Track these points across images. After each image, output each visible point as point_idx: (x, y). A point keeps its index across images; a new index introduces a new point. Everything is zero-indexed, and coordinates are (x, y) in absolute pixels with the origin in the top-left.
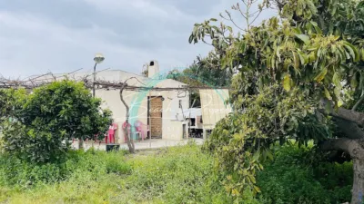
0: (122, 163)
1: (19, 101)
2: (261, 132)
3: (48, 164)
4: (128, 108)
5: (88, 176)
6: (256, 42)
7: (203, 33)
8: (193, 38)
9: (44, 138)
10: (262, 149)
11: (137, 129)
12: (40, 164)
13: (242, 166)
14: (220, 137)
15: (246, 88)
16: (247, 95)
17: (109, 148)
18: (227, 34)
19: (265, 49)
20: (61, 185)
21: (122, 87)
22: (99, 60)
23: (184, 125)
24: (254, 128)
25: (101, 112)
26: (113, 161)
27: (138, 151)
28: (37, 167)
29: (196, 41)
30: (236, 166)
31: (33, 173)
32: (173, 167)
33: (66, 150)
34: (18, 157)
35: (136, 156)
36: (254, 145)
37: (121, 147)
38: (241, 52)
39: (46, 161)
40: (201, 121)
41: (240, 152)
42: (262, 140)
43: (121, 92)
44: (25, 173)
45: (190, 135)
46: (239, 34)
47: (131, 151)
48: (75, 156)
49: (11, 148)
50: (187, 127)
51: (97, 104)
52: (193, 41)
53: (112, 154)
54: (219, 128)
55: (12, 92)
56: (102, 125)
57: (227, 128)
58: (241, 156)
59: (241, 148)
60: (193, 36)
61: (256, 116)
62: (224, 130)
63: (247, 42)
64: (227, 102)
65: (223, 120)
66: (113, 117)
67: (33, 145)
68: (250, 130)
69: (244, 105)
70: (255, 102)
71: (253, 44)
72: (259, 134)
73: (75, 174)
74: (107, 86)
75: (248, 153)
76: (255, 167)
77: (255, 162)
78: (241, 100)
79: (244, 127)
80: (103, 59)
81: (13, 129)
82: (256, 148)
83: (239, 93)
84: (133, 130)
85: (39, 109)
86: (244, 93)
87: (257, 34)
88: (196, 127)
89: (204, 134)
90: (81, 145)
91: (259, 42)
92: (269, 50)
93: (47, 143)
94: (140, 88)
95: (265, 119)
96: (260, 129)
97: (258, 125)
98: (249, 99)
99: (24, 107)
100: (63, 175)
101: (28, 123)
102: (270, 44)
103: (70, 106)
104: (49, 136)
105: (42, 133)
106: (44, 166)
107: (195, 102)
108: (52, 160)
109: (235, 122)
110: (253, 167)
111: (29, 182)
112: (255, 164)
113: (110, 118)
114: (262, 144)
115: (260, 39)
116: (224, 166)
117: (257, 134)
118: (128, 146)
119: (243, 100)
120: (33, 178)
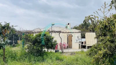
0: (60, 57)
1: (32, 38)
2: (109, 51)
3: (39, 57)
4: (61, 39)
5: (50, 61)
6: (108, 24)
7: (88, 20)
9: (38, 49)
10: (109, 57)
11: (64, 45)
12: (37, 56)
13: (102, 63)
14: (93, 51)
16: (103, 36)
17: (56, 51)
19: (112, 26)
20: (43, 63)
21: (60, 32)
22: (53, 25)
23: (79, 44)
25: (54, 41)
26: (57, 56)
27: (65, 52)
28: (36, 57)
30: (100, 63)
31: (35, 59)
33: (44, 52)
34: (31, 54)
35: (64, 54)
36: (107, 56)
37: (59, 51)
38: (103, 27)
39: (39, 56)
40: (85, 43)
41: (102, 58)
42: (110, 54)
43: (59, 34)
44: (33, 59)
45: (82, 48)
46: (101, 18)
47: (63, 52)
48: (46, 54)
49: (30, 51)
50: (80, 45)
51: (53, 38)
53: (57, 54)
55: (30, 35)
56: (54, 45)
57: (96, 48)
58: (102, 59)
59: (102, 57)
60: (84, 21)
62: (95, 49)
63: (105, 23)
64: (95, 38)
65: (94, 45)
66: (57, 42)
67: (35, 51)
68: (105, 51)
69: (102, 40)
70: (106, 39)
72: (109, 52)
73: (47, 60)
75: (104, 59)
77: (107, 62)
78: (101, 38)
79: (103, 49)
80: (54, 24)
81: (30, 46)
82: (107, 57)
83: (100, 35)
84: (63, 45)
85: (37, 40)
87: (108, 21)
88: (84, 45)
89: (87, 47)
90: (48, 50)
91: (110, 24)
93: (39, 50)
95: (111, 47)
96: (109, 50)
97: (108, 49)
99: (33, 40)
100: (43, 60)
101: (34, 44)
102: (114, 24)
103: (45, 40)
104: (40, 48)
105: (38, 48)
106: (38, 57)
108: (40, 55)
109: (99, 46)
110: (106, 64)
111: (34, 62)
112: (107, 63)
113: (56, 43)
114: (110, 55)
115: (109, 22)
116: (95, 62)
117: (108, 52)
118: (62, 51)
119: (102, 38)
120: (35, 61)
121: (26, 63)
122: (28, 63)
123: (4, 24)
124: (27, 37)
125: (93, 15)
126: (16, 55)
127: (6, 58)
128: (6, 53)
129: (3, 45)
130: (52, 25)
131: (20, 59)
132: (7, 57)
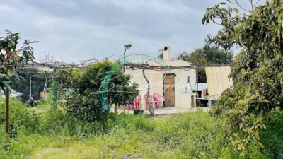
0: (146, 123)
1: (76, 76)
2: (264, 97)
3: (96, 121)
4: (148, 82)
5: (123, 131)
6: (262, 18)
7: (214, 15)
8: (206, 20)
9: (93, 102)
10: (264, 112)
11: (155, 99)
12: (90, 121)
13: (247, 125)
14: (226, 103)
15: (248, 63)
16: (249, 69)
17: (136, 113)
18: (234, 15)
19: (270, 23)
20: (105, 137)
21: (144, 67)
22: (128, 46)
23: (192, 97)
24: (258, 94)
25: (130, 85)
26: (139, 122)
27: (157, 115)
28: (88, 124)
29: (208, 22)
30: (241, 126)
31: (86, 128)
32: (186, 126)
33: (107, 112)
34: (76, 116)
35: (156, 119)
36: (257, 108)
37: (145, 112)
38: (249, 27)
39: (94, 119)
40: (207, 94)
41: (246, 114)
42: (265, 104)
43: (144, 71)
44: (80, 127)
45: (198, 105)
46: (244, 14)
47: (152, 115)
48: (113, 117)
49: (71, 110)
50: (195, 98)
51: (128, 79)
52: (206, 22)
53: (138, 117)
54: (224, 96)
55: (71, 71)
57: (232, 96)
58: (246, 117)
59: (245, 111)
60: (205, 18)
61: (259, 85)
62: (229, 98)
63: (253, 19)
64: (230, 76)
65: (228, 90)
67: (85, 108)
68: (253, 96)
69: (247, 78)
70: (256, 74)
71: (259, 20)
72: (262, 99)
73: (114, 129)
74: (133, 66)
75: (252, 115)
76: (259, 127)
77: (259, 122)
78: (244, 72)
79: (248, 93)
80: (130, 46)
81: (72, 96)
82: (259, 111)
83: (241, 68)
84: (153, 99)
85: (89, 82)
86: (246, 68)
87: (262, 12)
88: (203, 98)
89: (209, 104)
90: (116, 110)
91: (265, 18)
92: (273, 24)
93: (95, 106)
94: (157, 67)
95: (268, 87)
96: (263, 95)
97: (260, 93)
98: (251, 72)
99: (79, 81)
100: (105, 130)
101: (81, 92)
102: (275, 19)
104: (96, 101)
105: (92, 99)
106: (93, 123)
107: (201, 78)
108: (98, 119)
109: (239, 91)
110: (256, 127)
111: (83, 133)
112: (258, 125)
113: (137, 89)
114: (265, 108)
115: (265, 15)
116: (230, 126)
117: (260, 99)
118: (150, 111)
119: (246, 73)
120: (86, 131)
121: (63, 137)
122: (68, 138)
123: (6, 35)
124: (64, 75)
125: (225, 4)
126: (36, 121)
127: (12, 126)
128: (12, 116)
129: (3, 80)
130: (125, 48)
131: (47, 129)
132: (16, 125)
